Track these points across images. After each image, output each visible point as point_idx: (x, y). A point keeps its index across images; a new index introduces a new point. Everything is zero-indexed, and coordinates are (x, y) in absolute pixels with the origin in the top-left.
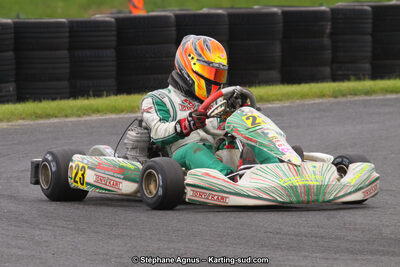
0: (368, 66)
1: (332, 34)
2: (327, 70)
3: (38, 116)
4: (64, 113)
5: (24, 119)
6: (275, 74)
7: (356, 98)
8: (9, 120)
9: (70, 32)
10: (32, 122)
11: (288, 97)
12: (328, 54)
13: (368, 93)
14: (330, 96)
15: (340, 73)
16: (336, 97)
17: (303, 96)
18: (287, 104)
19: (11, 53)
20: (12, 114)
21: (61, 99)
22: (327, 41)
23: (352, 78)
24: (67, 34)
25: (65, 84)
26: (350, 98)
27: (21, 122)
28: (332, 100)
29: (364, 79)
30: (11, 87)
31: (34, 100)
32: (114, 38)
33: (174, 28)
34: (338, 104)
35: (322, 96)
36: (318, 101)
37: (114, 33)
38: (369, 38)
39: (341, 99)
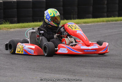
0: (117, 13)
1: (107, 4)
2: (106, 14)
3: (22, 27)
4: (30, 27)
5: (18, 28)
6: (91, 15)
7: (113, 22)
8: (14, 29)
9: (32, 3)
10: (20, 29)
11: (93, 22)
12: (106, 10)
13: (116, 21)
14: (105, 22)
15: (109, 15)
16: (107, 22)
17: (98, 22)
18: (93, 24)
19: (16, 9)
20: (15, 27)
21: (30, 22)
22: (105, 6)
23: (112, 16)
24: (32, 4)
25: (31, 18)
26: (111, 22)
27: (17, 29)
28: (106, 23)
29: (116, 17)
30: (16, 19)
31: (22, 23)
32: (45, 5)
33: (62, 2)
34: (107, 24)
35: (103, 22)
36: (102, 23)
37: (45, 4)
38: (117, 5)
39: (108, 23)
